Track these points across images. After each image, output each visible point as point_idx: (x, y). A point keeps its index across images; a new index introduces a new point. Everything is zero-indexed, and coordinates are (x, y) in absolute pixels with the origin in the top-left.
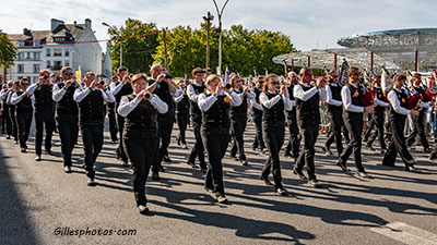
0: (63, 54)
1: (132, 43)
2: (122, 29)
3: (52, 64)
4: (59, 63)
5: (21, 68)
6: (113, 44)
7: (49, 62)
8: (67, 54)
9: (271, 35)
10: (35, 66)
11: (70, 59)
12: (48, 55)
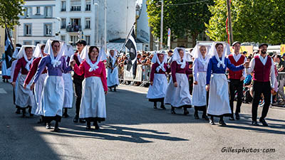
0: (83, 8)
3: (68, 23)
4: (77, 21)
5: (28, 30)
7: (63, 20)
8: (88, 8)
10: (46, 25)
11: (91, 15)
12: (63, 10)
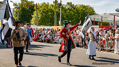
1: (23, 10)
2: (19, 3)
6: (15, 10)
9: (85, 7)
